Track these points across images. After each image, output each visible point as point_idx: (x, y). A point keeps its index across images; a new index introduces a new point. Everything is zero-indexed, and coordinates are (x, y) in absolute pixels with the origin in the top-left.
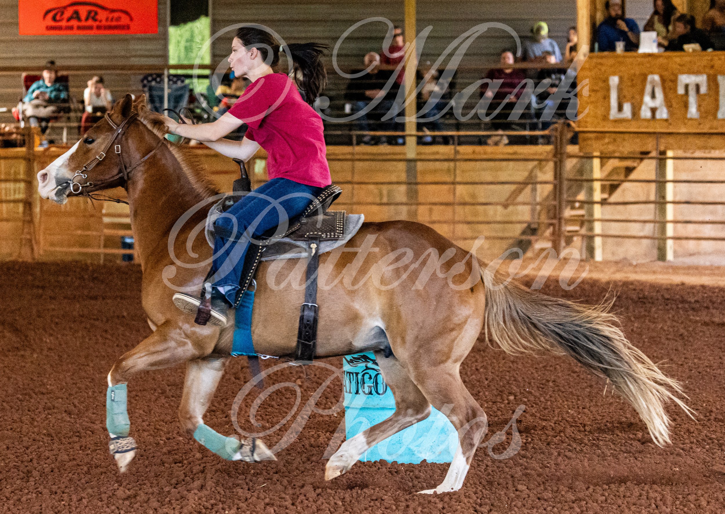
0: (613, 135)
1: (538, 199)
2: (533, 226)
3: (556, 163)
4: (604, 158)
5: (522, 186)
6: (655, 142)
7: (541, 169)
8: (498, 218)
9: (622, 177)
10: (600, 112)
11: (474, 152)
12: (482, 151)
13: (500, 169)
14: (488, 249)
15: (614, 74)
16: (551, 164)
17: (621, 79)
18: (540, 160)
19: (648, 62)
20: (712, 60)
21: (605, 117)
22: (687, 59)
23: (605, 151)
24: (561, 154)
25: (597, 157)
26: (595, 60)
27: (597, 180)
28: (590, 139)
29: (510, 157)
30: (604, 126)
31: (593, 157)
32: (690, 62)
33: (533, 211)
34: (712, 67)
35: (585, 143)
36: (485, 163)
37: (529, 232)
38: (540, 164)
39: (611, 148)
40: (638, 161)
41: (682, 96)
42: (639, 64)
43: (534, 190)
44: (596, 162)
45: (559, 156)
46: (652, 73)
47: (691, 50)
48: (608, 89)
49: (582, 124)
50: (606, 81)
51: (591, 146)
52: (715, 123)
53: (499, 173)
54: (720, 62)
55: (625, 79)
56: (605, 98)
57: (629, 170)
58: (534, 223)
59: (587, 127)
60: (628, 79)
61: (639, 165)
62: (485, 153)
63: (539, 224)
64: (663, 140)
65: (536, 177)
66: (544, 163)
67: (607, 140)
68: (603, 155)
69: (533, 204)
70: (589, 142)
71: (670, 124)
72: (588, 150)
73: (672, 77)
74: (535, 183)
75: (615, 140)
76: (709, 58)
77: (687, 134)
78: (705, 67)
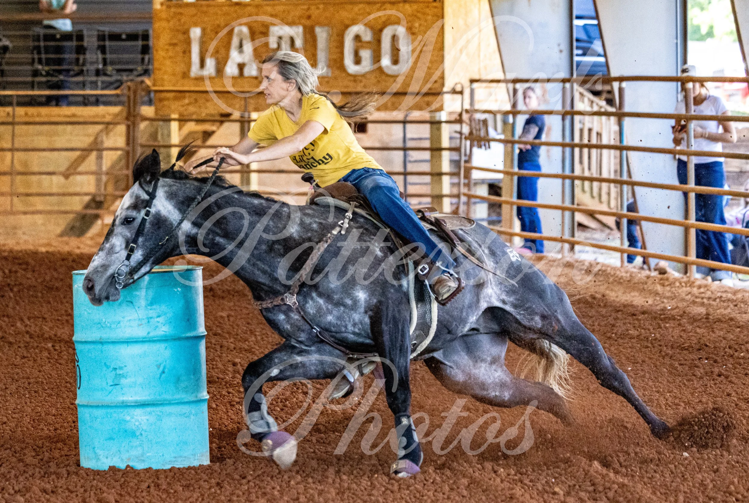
0: (194, 96)
1: (104, 168)
2: (98, 199)
3: (128, 127)
4: (182, 121)
5: (85, 153)
7: (107, 134)
8: (55, 190)
9: (199, 143)
10: (180, 68)
11: (26, 114)
12: (35, 114)
13: (56, 134)
14: (43, 224)
15: (196, 25)
16: (122, 129)
17: (204, 30)
18: (108, 124)
19: (236, 11)
20: (309, 9)
21: (185, 75)
22: (280, 8)
23: (185, 113)
24: (134, 116)
25: (175, 120)
26: (173, 10)
27: (176, 146)
28: (168, 99)
29: (68, 120)
30: (183, 85)
31: (170, 120)
32: (284, 11)
33: (98, 181)
34: (309, 17)
35: (161, 104)
36: (38, 127)
37: (93, 205)
38: (107, 128)
39: (192, 109)
40: (218, 124)
42: (224, 15)
43: (100, 158)
44: (174, 125)
45: (132, 119)
48: (188, 42)
49: (159, 83)
50: (186, 32)
51: (169, 107)
53: (56, 138)
54: (318, 11)
55: (208, 30)
56: (184, 52)
57: (207, 135)
58: (100, 195)
59: (163, 86)
60: (212, 31)
61: (218, 128)
62: (39, 115)
63: (105, 196)
64: (251, 101)
65: (102, 142)
66: (111, 126)
67: (187, 101)
68: (182, 118)
69: (97, 173)
70: (166, 103)
72: (164, 112)
73: (263, 30)
74: (100, 150)
75: (196, 100)
76: (305, 7)
78: (300, 17)
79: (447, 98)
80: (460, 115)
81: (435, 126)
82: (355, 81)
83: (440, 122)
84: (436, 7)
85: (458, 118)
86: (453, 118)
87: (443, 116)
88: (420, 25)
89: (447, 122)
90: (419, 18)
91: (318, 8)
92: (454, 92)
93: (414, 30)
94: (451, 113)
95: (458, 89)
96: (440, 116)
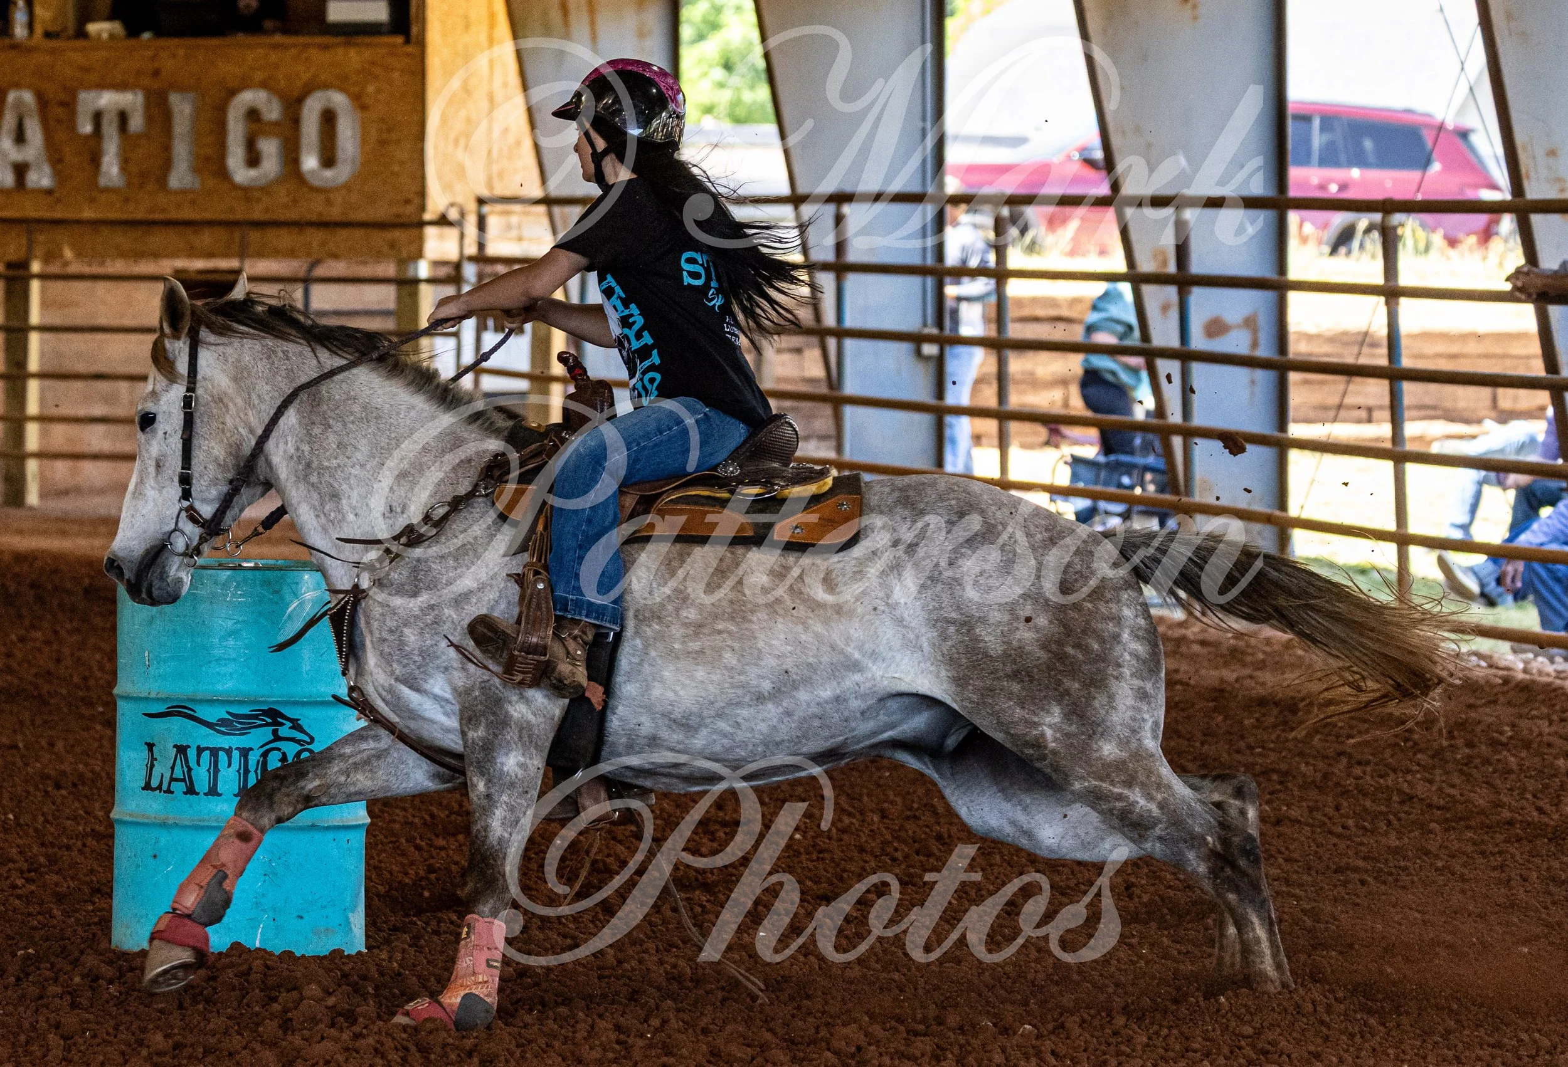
6: (24, 241)
19: (9, 61)
20: (157, 57)
22: (98, 55)
32: (106, 62)
34: (156, 73)
41: (87, 138)
46: (18, 86)
47: (105, 36)
52: (162, 199)
54: (174, 62)
64: (41, 238)
71: (59, 201)
73: (62, 96)
76: (150, 53)
77: (95, 223)
78: (139, 73)
79: (431, 232)
80: (458, 266)
81: (407, 289)
82: (248, 200)
83: (416, 281)
84: (408, 55)
85: (453, 273)
86: (443, 272)
87: (423, 270)
88: (379, 91)
89: (429, 281)
90: (377, 77)
91: (174, 56)
92: (443, 221)
93: (367, 100)
94: (437, 264)
95: (453, 215)
96: (416, 269)
